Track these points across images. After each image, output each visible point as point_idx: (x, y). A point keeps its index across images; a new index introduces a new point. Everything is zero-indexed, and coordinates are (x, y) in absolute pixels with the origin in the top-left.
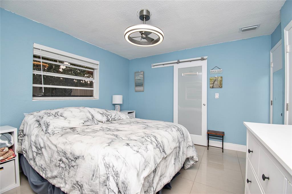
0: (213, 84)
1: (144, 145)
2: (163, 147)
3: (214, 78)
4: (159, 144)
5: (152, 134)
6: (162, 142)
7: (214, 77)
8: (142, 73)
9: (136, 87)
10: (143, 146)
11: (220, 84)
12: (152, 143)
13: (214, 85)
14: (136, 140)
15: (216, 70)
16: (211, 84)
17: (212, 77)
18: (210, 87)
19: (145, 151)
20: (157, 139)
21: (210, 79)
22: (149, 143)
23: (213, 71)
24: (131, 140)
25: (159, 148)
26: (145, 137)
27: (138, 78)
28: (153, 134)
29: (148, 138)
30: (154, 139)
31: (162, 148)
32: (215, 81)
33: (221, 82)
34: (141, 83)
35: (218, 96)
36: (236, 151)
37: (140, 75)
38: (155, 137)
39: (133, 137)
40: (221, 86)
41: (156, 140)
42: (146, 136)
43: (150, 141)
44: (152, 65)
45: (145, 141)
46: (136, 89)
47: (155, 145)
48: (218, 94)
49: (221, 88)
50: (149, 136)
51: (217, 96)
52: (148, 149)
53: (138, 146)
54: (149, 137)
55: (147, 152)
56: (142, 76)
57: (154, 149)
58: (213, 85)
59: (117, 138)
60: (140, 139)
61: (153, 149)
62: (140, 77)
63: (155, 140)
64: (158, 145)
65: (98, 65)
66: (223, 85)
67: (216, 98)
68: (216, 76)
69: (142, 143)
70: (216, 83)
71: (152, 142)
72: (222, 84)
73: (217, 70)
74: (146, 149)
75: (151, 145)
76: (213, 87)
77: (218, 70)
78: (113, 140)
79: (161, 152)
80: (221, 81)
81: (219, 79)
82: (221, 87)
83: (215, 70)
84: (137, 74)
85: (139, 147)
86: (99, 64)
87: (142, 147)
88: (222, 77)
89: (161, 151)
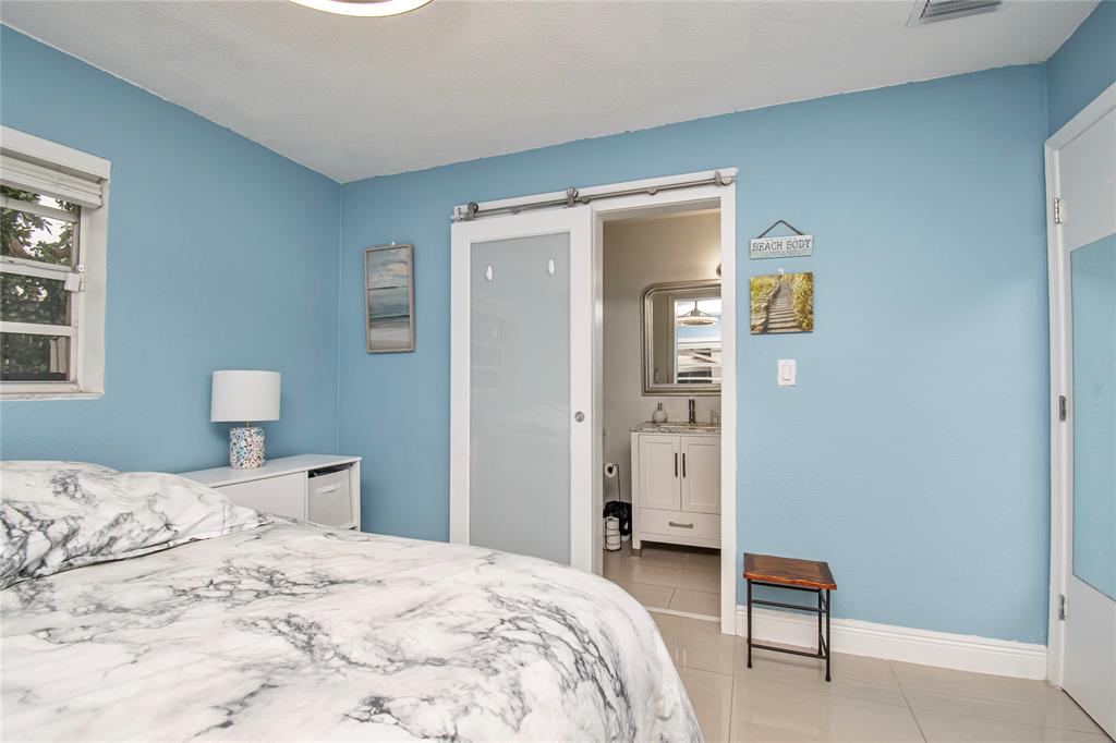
0: (767, 309)
1: (496, 671)
2: (617, 664)
3: (773, 281)
4: (591, 648)
5: (536, 602)
6: (602, 632)
7: (771, 276)
8: (404, 254)
9: (371, 327)
10: (492, 684)
11: (802, 311)
12: (545, 650)
13: (772, 315)
14: (441, 662)
15: (780, 239)
16: (757, 311)
17: (757, 277)
18: (753, 328)
19: (505, 720)
20: (572, 622)
21: (750, 283)
22: (530, 654)
23: (768, 246)
24: (409, 663)
25: (594, 679)
26: (501, 630)
27: (381, 278)
28: (544, 598)
29: (519, 628)
30: (553, 627)
31: (612, 671)
32: (775, 296)
33: (805, 302)
34: (398, 307)
35: (794, 373)
36: (889, 661)
37: (395, 262)
38: (558, 611)
39: (424, 638)
40: (805, 324)
41: (571, 628)
42: (503, 622)
43: (537, 639)
44: (456, 213)
45: (504, 647)
46: (372, 339)
47: (567, 658)
48: (792, 362)
49: (804, 331)
50: (523, 619)
51: (787, 371)
52: (529, 702)
53: (455, 691)
54: (522, 624)
55: (517, 729)
56: (403, 269)
57: (564, 690)
58: (768, 319)
59: (306, 658)
60: (466, 648)
61: (558, 690)
62: (390, 276)
63: (566, 629)
64: (587, 657)
65: (100, 181)
66: (817, 318)
67: (781, 382)
68: (781, 271)
69: (487, 666)
70: (781, 304)
71: (549, 642)
72: (811, 313)
73: (785, 239)
74: (516, 702)
75: (543, 665)
76: (765, 329)
77: (793, 238)
78: (277, 679)
79: (607, 704)
80: (808, 295)
81: (794, 288)
82: (809, 328)
83: (775, 239)
84: (377, 258)
85: (464, 701)
86: (106, 174)
87: (487, 693)
88: (809, 277)
89: (604, 697)
